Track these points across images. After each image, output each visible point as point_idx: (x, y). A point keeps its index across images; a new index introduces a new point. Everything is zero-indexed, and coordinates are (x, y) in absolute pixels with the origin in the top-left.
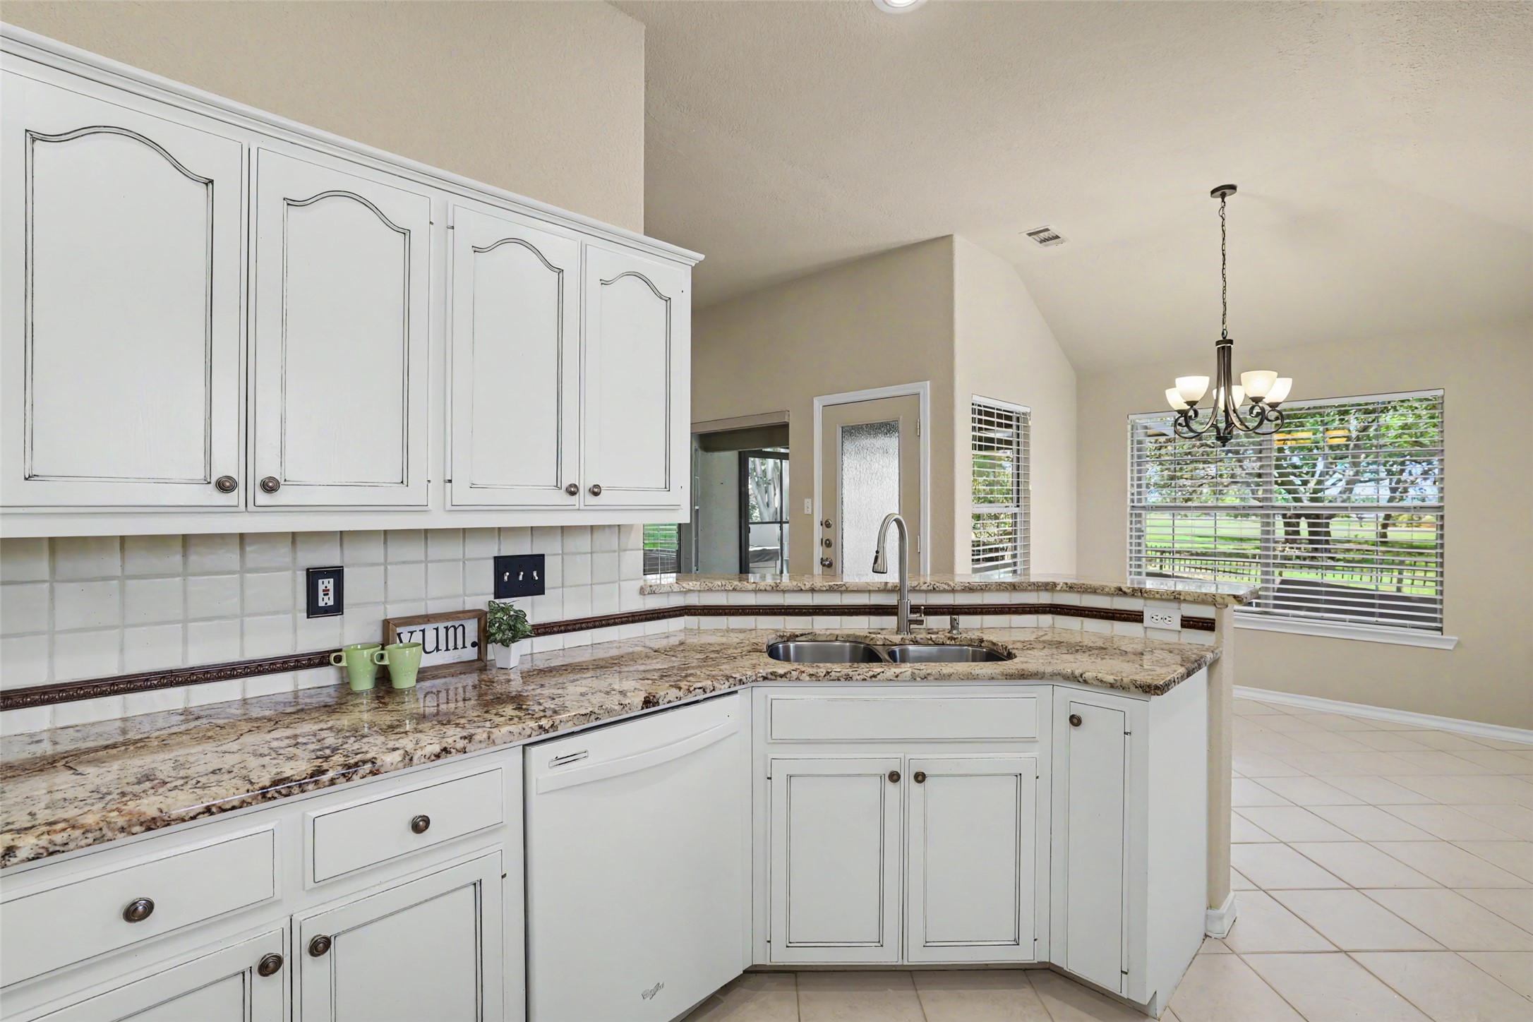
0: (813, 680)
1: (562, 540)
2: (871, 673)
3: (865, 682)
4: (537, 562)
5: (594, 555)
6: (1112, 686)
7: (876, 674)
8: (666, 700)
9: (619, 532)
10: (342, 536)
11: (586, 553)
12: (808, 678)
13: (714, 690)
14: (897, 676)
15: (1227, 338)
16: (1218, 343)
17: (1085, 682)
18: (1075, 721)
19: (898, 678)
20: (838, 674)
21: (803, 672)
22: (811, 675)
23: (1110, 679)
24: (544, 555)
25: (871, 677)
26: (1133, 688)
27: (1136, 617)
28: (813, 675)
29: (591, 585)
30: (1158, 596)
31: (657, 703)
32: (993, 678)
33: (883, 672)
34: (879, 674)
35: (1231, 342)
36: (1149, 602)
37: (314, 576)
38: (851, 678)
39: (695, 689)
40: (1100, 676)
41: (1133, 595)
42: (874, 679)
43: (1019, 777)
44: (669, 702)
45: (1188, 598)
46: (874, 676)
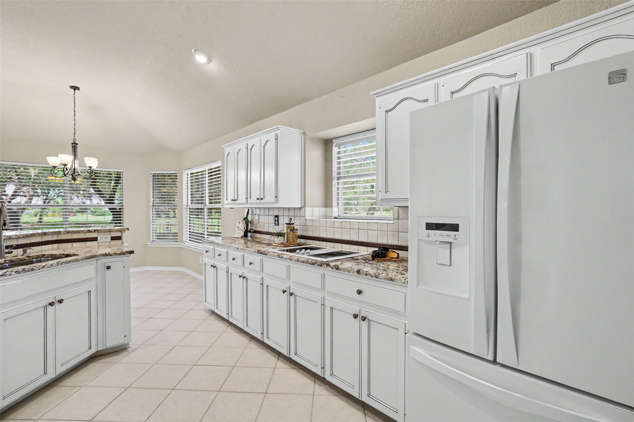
0: (17, 274)
2: (41, 266)
3: (39, 270)
6: (120, 254)
7: (44, 266)
12: (15, 273)
14: (52, 265)
15: (76, 143)
16: (72, 144)
17: (111, 255)
18: (108, 268)
19: (52, 266)
20: (28, 269)
21: (12, 271)
22: (16, 272)
23: (119, 252)
25: (42, 268)
26: (126, 253)
27: (95, 239)
28: (17, 272)
30: (103, 231)
32: (83, 260)
33: (46, 265)
34: (45, 266)
35: (77, 144)
36: (99, 234)
38: (34, 269)
40: (115, 252)
41: (95, 232)
42: (43, 268)
43: (89, 292)
45: (114, 231)
46: (43, 267)
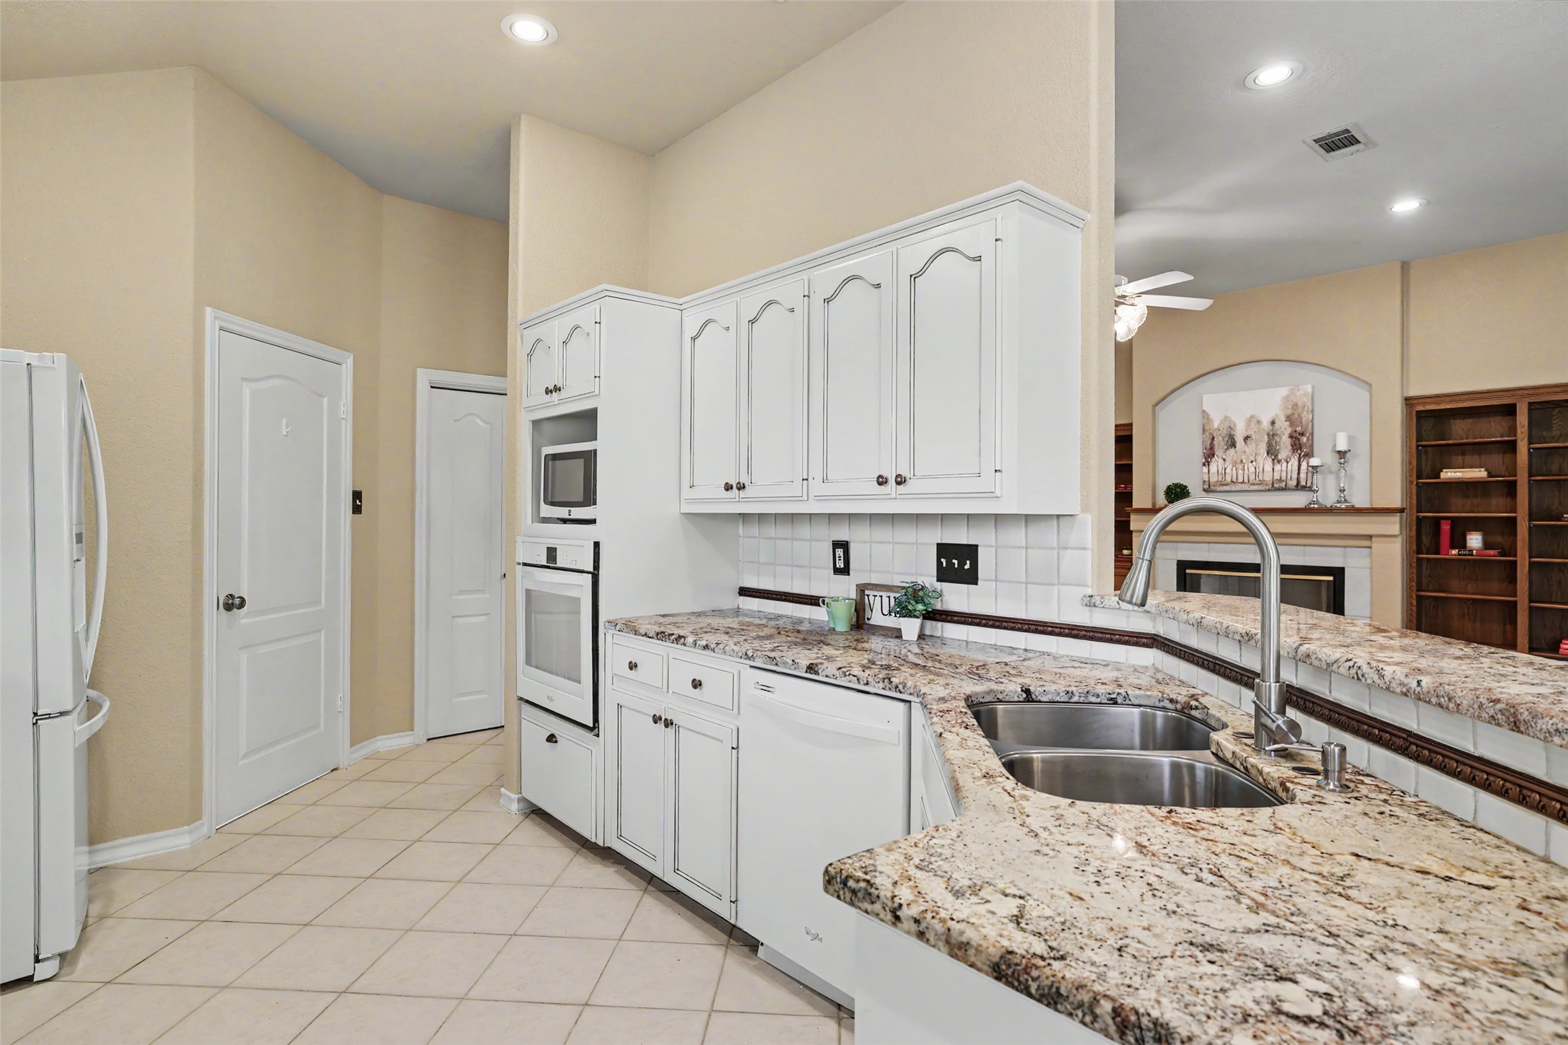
1: (996, 532)
4: (970, 552)
5: (1029, 550)
8: (824, 673)
9: (1058, 526)
10: (852, 518)
11: (1019, 548)
13: (867, 684)
24: (977, 546)
29: (1026, 583)
31: (817, 673)
37: (836, 545)
39: (850, 674)
44: (827, 676)
